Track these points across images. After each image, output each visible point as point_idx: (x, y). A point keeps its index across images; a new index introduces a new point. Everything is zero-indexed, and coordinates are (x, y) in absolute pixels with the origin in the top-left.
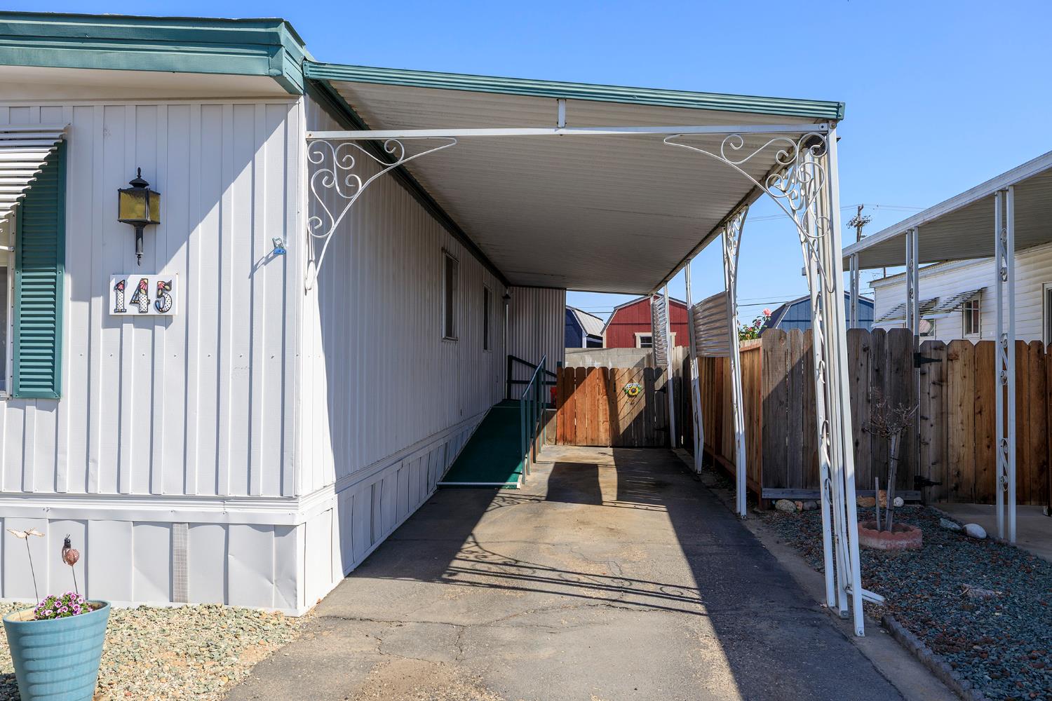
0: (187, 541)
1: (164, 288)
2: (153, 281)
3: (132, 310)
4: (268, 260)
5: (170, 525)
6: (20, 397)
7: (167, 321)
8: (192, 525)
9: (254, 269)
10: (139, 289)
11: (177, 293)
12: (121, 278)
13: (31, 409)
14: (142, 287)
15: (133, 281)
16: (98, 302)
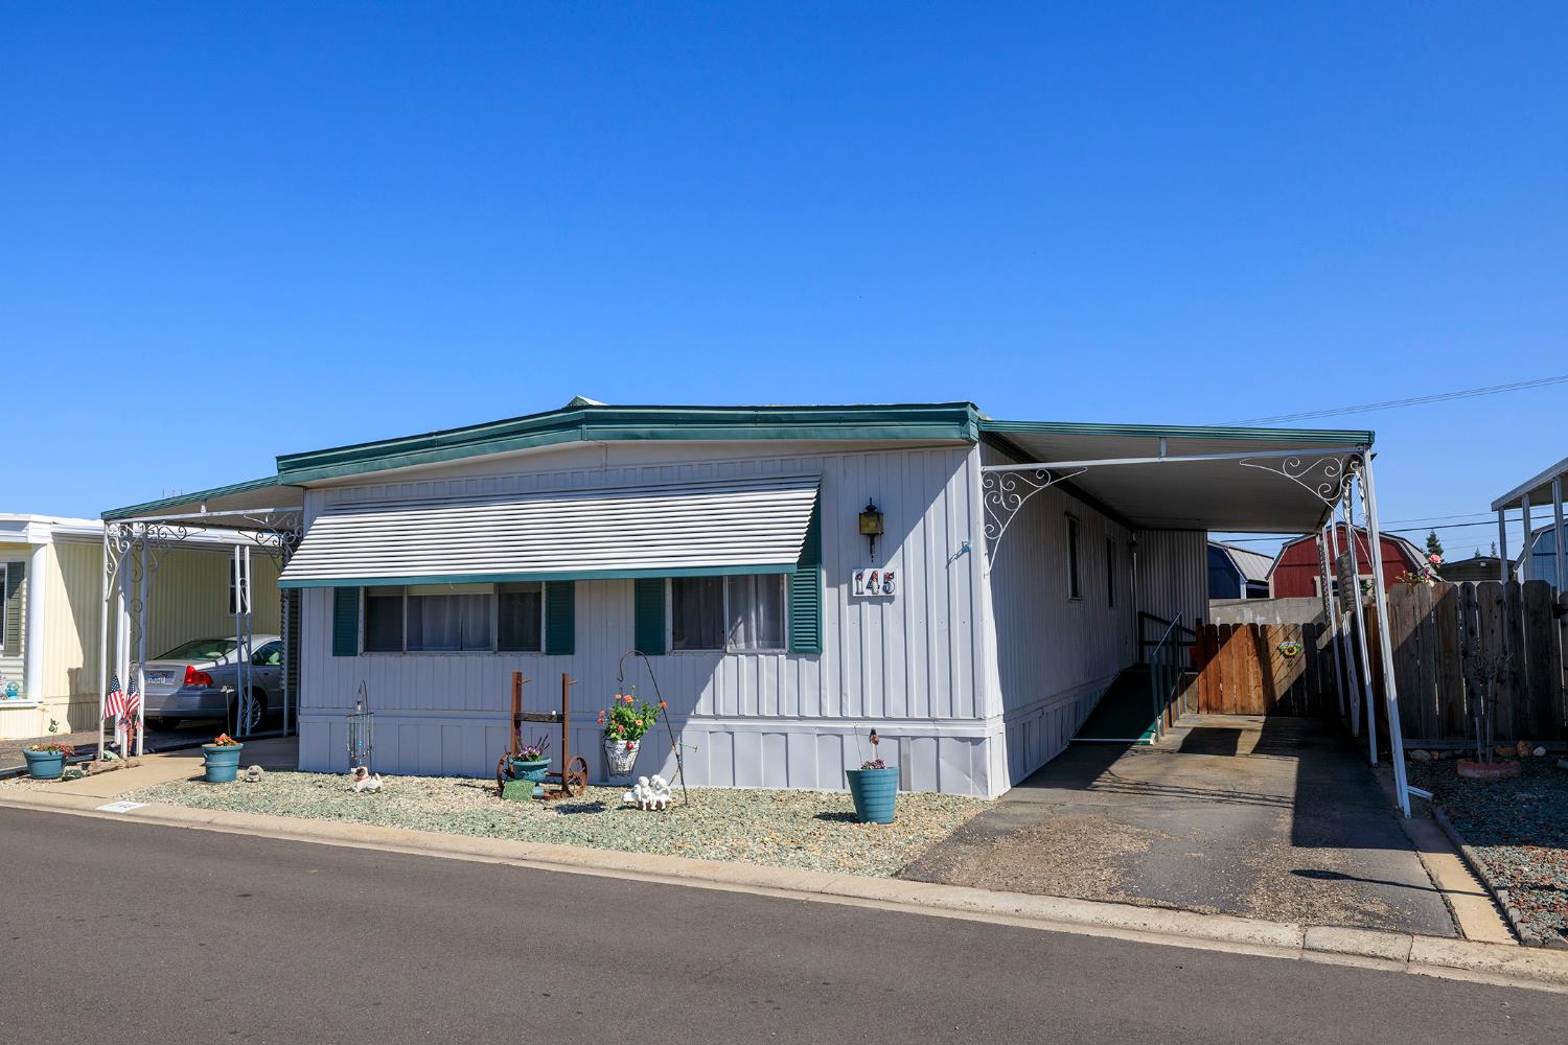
0: (911, 749)
1: (889, 577)
2: (881, 573)
3: (868, 593)
4: (958, 556)
5: (898, 738)
6: (796, 652)
7: (891, 599)
8: (913, 738)
9: (949, 562)
10: (872, 578)
11: (898, 580)
12: (860, 571)
13: (802, 661)
14: (874, 577)
15: (868, 573)
16: (844, 588)
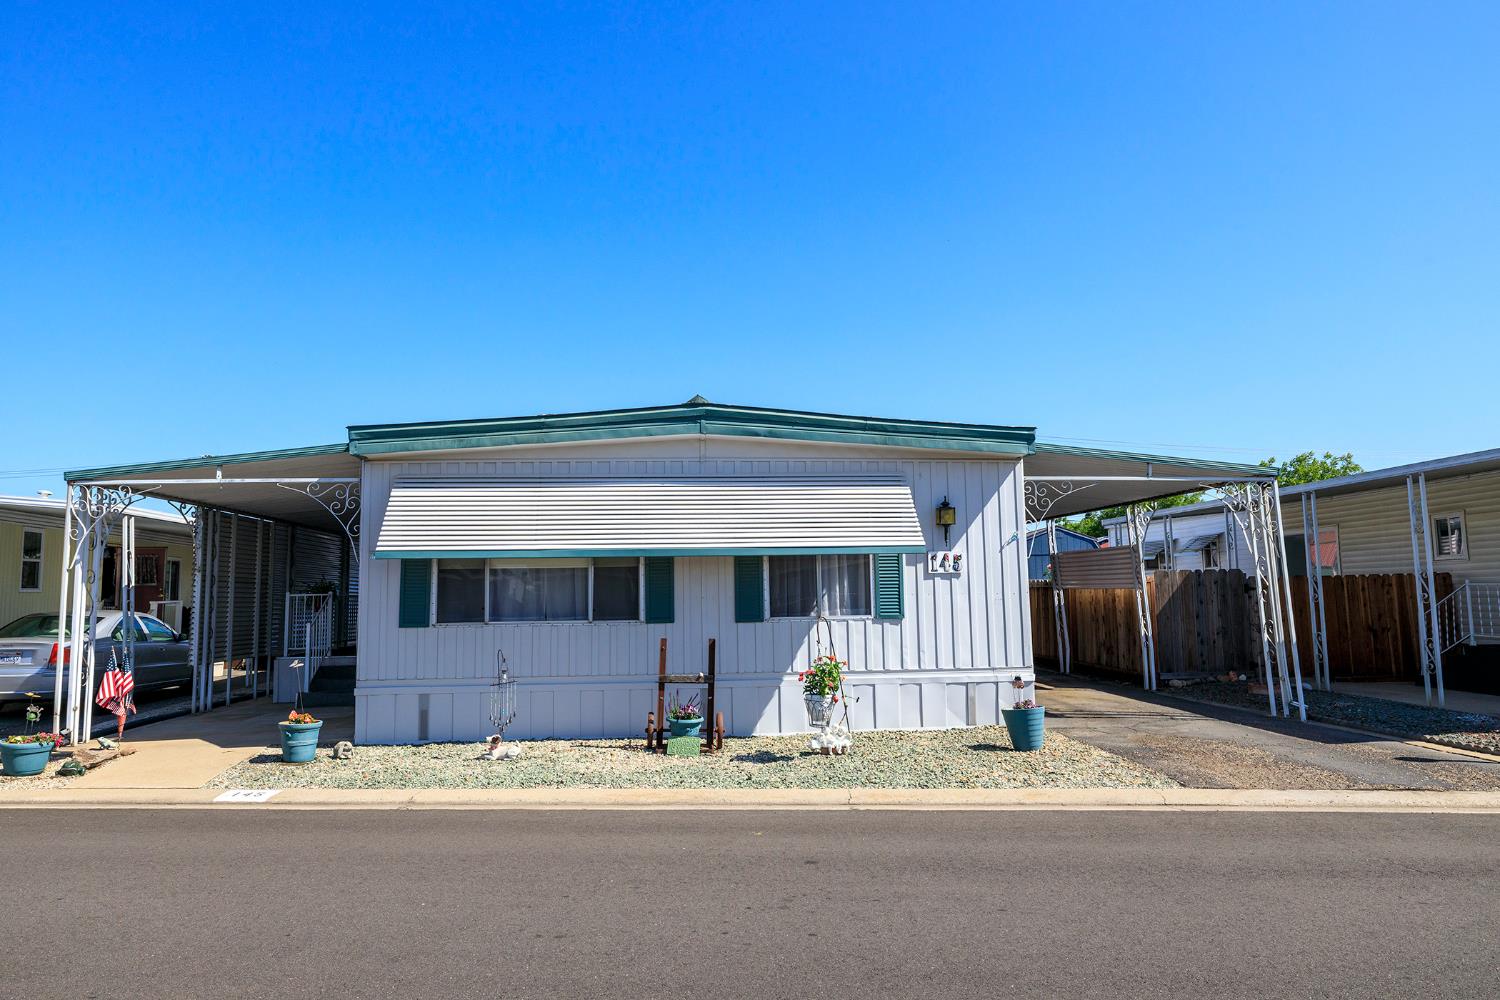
0: (976, 692)
1: (957, 559)
2: (951, 555)
3: (941, 570)
4: (1009, 543)
5: (967, 684)
6: (880, 618)
7: (958, 576)
8: (978, 683)
9: (1002, 548)
10: (944, 559)
11: (963, 563)
12: (934, 553)
13: (886, 625)
14: (945, 558)
15: (940, 555)
16: (920, 566)
